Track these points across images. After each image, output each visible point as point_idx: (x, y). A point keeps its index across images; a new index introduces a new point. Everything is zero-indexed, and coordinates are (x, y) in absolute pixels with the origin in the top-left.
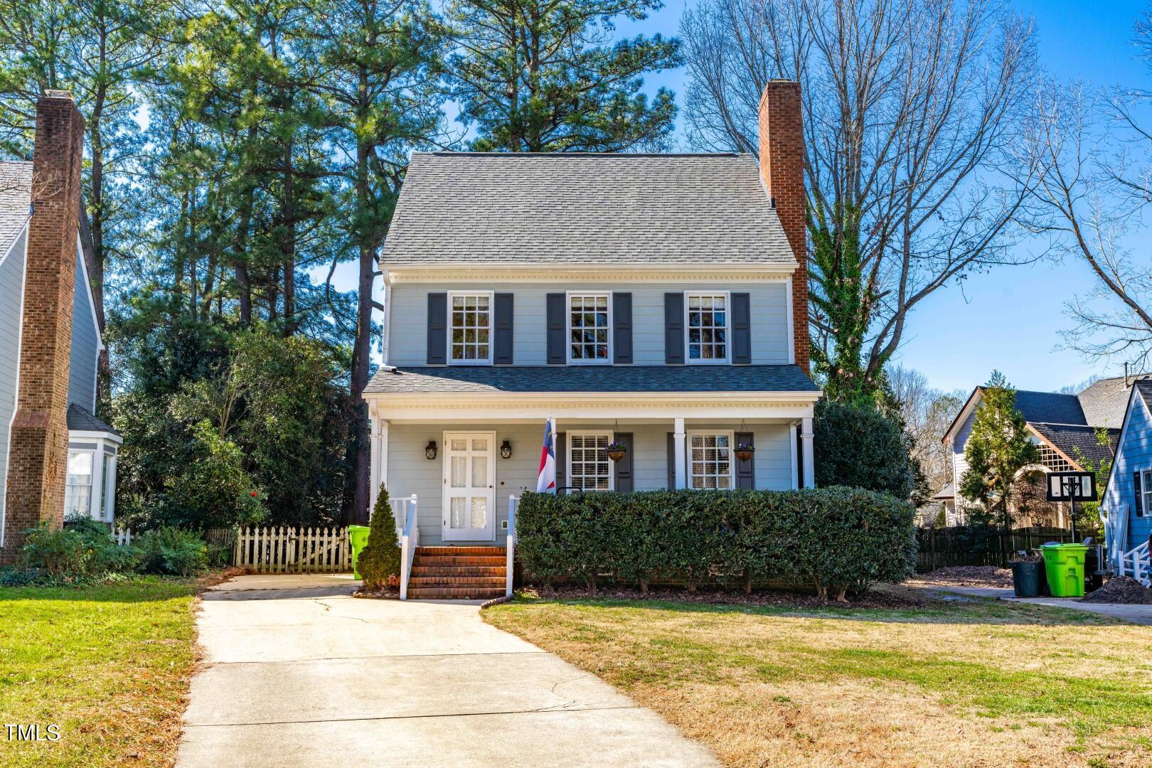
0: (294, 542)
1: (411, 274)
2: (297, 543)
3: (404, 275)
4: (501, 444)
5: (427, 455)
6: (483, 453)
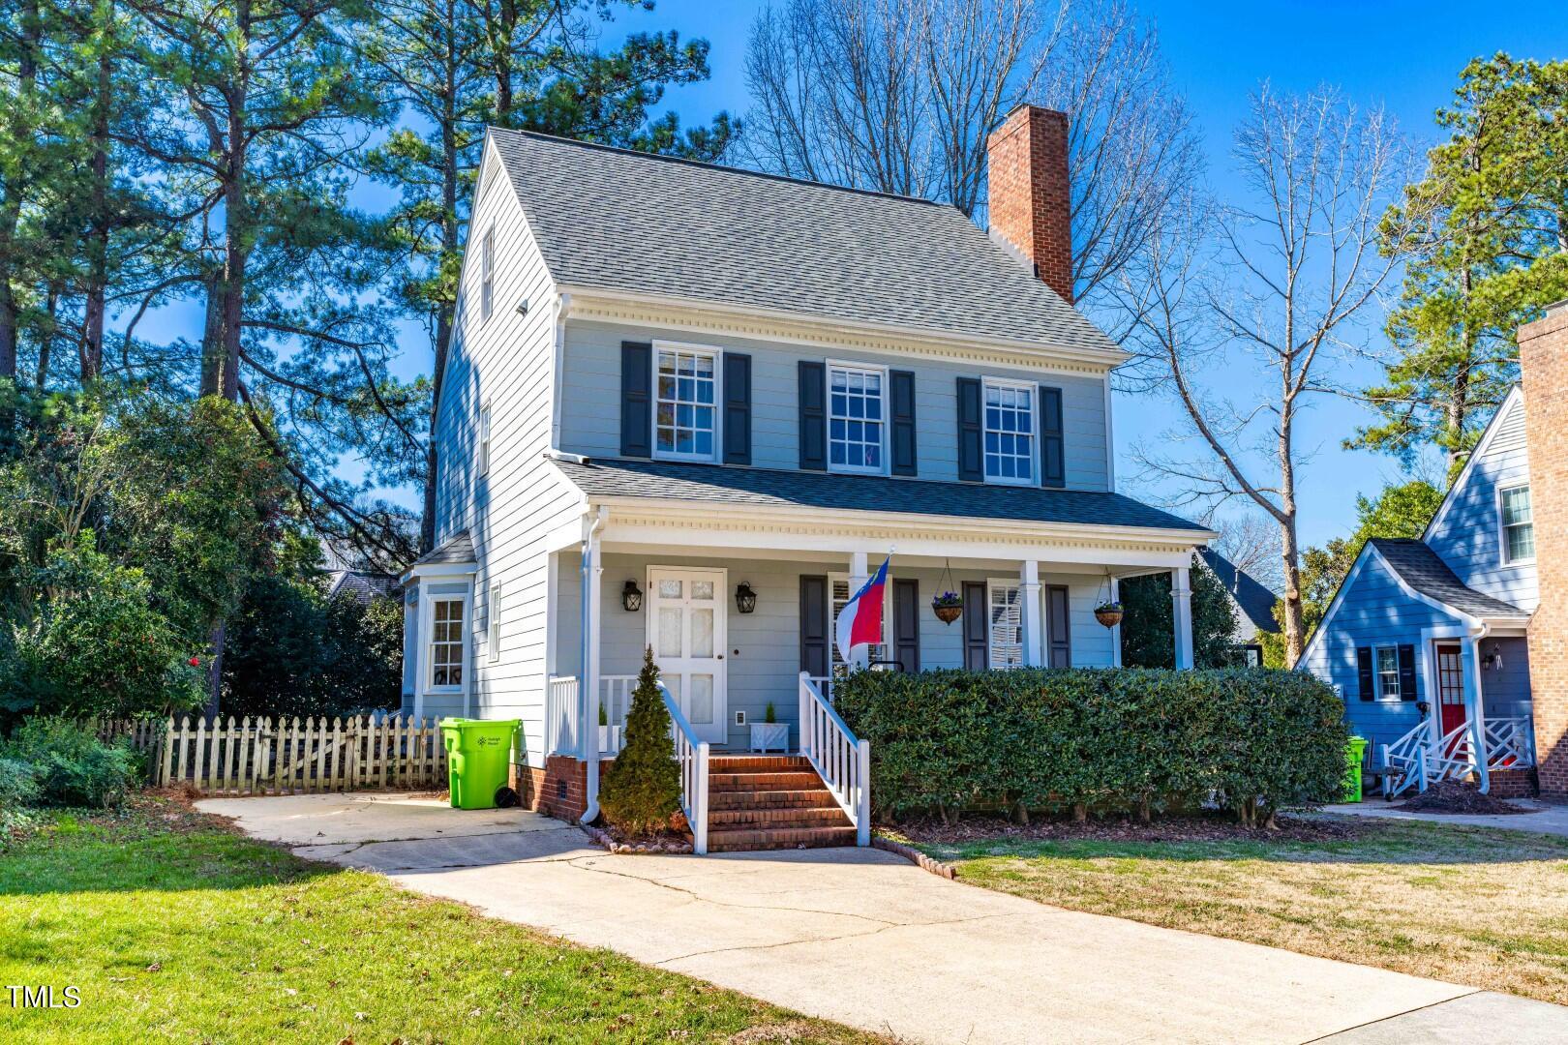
0: (268, 741)
1: (595, 307)
2: (274, 743)
3: (587, 306)
4: (735, 591)
5: (625, 603)
6: (706, 604)
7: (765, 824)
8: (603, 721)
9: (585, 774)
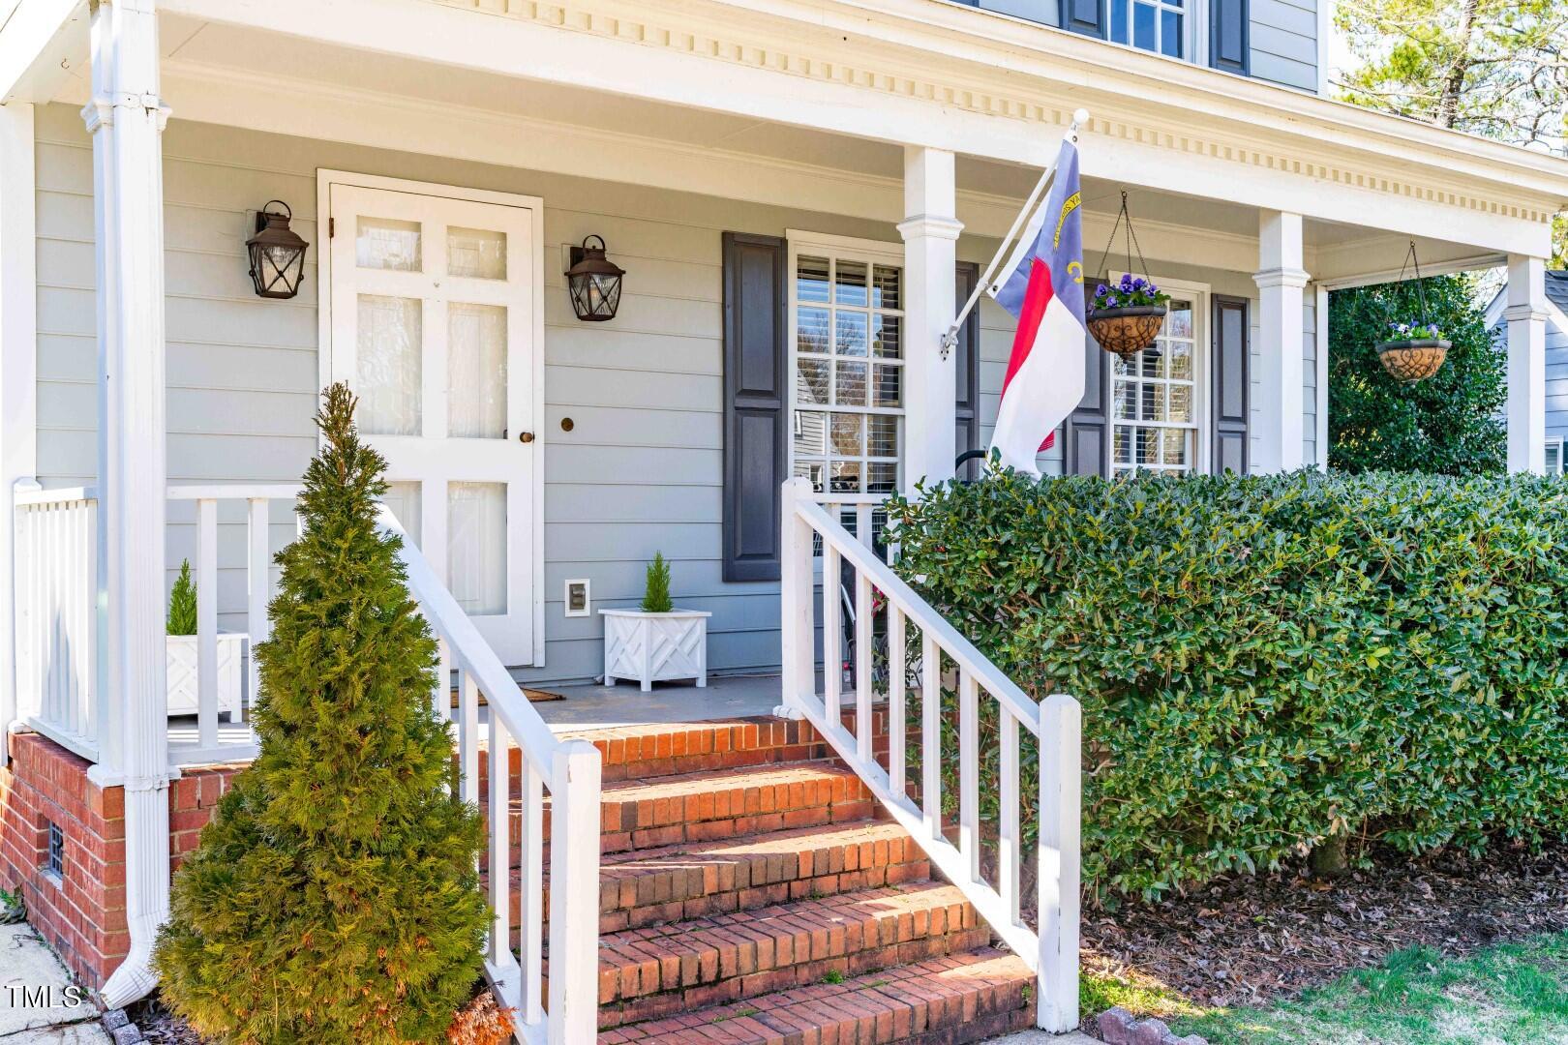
4: (564, 259)
5: (255, 274)
6: (490, 292)
7: (755, 983)
8: (183, 619)
9: (120, 827)
